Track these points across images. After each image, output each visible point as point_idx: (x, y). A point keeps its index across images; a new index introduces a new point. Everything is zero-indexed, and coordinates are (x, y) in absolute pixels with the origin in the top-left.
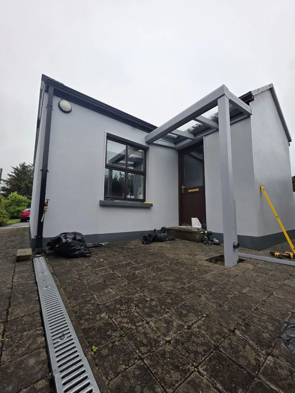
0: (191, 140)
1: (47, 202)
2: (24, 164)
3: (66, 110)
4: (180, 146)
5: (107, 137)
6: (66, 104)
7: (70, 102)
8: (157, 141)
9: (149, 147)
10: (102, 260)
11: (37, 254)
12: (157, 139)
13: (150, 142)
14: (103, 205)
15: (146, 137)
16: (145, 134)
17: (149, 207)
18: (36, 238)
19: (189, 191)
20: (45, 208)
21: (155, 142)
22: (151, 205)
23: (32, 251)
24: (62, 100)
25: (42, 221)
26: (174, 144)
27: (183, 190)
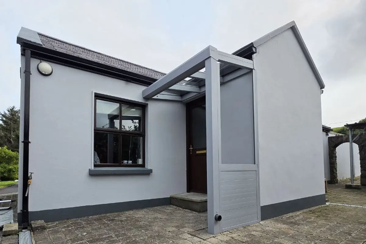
0: (196, 94)
1: (31, 175)
2: (13, 109)
3: (46, 73)
4: (188, 98)
5: (95, 96)
6: (46, 66)
7: (51, 63)
8: (158, 95)
9: (148, 104)
10: (85, 234)
11: (24, 229)
12: (159, 93)
13: (149, 98)
14: (92, 174)
15: (143, 92)
16: (143, 88)
17: (149, 173)
18: (21, 212)
19: (198, 152)
20: (29, 182)
21: (155, 97)
22: (151, 171)
23: (19, 225)
24: (41, 62)
25: (26, 196)
26: (180, 97)
27: (191, 151)
